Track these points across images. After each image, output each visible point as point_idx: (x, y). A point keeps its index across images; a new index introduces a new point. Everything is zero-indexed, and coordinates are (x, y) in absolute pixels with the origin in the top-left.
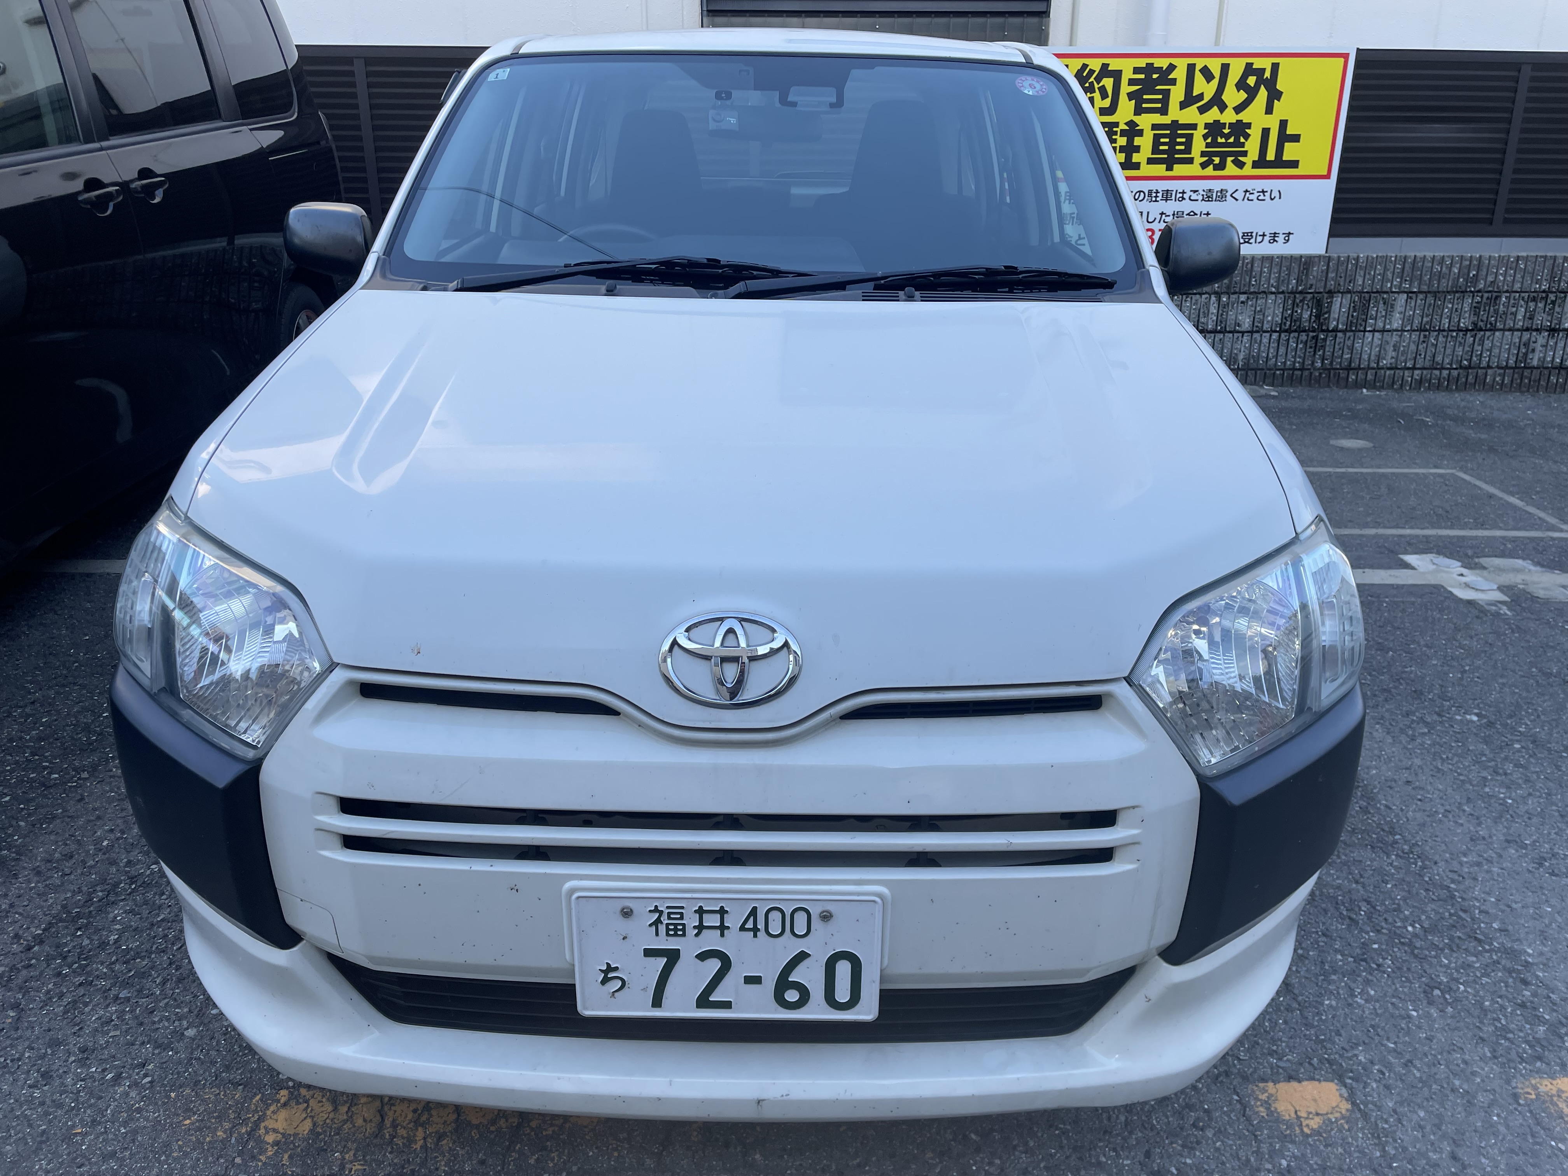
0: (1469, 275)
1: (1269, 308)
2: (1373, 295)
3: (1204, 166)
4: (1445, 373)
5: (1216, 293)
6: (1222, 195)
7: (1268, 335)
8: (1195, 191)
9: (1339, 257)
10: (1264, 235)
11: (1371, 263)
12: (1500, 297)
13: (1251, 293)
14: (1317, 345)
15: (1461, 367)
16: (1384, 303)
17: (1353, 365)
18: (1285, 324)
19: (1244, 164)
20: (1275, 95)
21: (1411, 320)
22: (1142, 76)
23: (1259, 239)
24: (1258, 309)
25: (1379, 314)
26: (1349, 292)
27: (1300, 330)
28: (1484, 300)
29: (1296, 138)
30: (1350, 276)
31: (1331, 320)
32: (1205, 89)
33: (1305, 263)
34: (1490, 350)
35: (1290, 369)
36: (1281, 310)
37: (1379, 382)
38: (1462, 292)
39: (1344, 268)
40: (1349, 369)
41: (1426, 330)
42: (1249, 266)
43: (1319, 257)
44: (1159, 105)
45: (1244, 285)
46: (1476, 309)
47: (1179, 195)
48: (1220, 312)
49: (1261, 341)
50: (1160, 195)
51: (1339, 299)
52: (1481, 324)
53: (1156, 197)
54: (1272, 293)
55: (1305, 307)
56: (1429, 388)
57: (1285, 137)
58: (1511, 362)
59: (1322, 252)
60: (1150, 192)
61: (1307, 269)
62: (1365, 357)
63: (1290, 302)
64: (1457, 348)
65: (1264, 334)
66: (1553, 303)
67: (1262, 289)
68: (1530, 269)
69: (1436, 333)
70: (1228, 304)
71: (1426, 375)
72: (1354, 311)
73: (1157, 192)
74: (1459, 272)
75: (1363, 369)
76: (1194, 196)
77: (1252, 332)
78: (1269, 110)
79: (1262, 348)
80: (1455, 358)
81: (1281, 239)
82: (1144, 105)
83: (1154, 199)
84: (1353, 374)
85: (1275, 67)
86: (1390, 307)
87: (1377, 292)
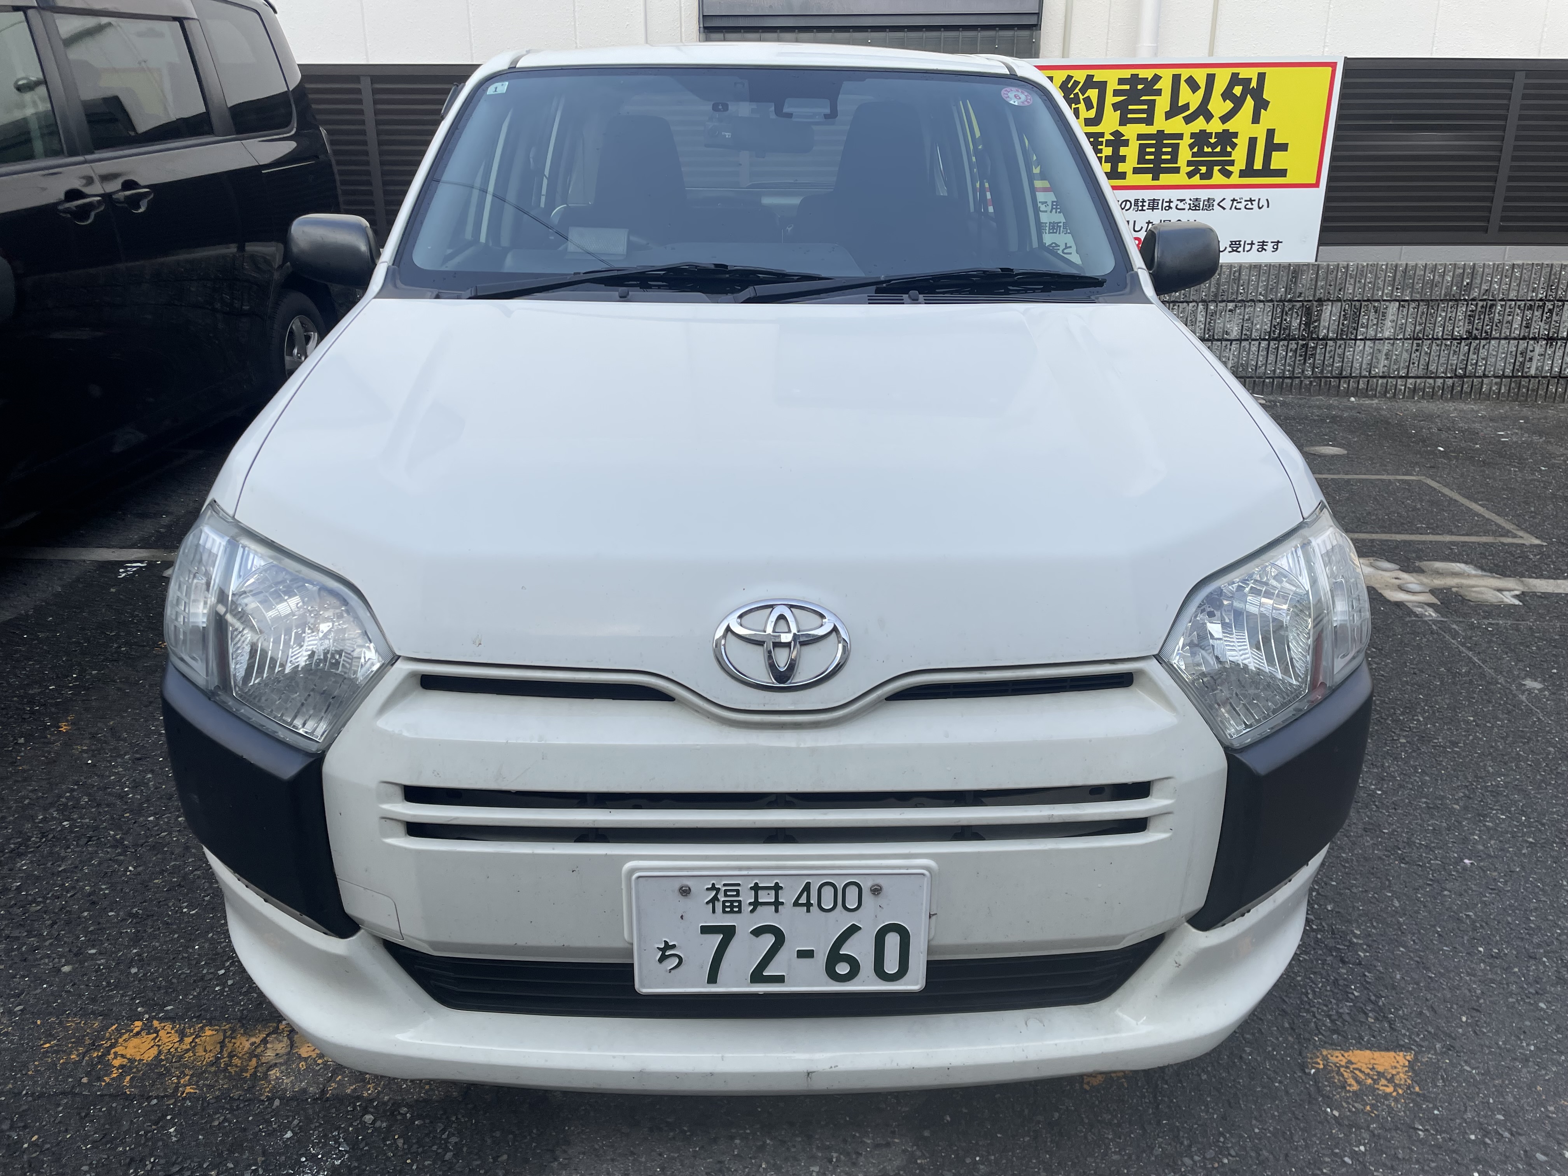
0: (1462, 282)
1: (1258, 316)
2: (1364, 303)
3: (1190, 175)
4: (1439, 382)
5: (1203, 301)
6: (1209, 204)
7: (1257, 343)
8: (1181, 201)
9: (1328, 265)
10: (1252, 244)
11: (1361, 271)
12: (1495, 305)
13: (1239, 301)
14: (1307, 354)
15: (1456, 376)
16: (1376, 312)
17: (1344, 373)
18: (1274, 331)
19: (1232, 173)
20: (1261, 104)
21: (1403, 328)
22: (1128, 87)
23: (1248, 247)
24: (1246, 317)
25: (1370, 323)
26: (1339, 300)
27: (1289, 338)
28: (1479, 309)
29: (1284, 147)
30: (1340, 284)
31: (1321, 328)
32: (1190, 98)
33: (1295, 271)
34: (1486, 359)
35: (1280, 377)
36: (1270, 318)
37: (1371, 390)
38: (1456, 300)
39: (1334, 275)
40: (1340, 377)
41: (1420, 339)
42: (1237, 274)
43: (1308, 265)
44: (1145, 116)
45: (1232, 293)
46: (1470, 318)
47: (1165, 204)
48: (1208, 320)
49: (1249, 349)
50: (1146, 204)
51: (1329, 308)
52: (1475, 332)
53: (1143, 206)
54: (1260, 301)
55: (1295, 315)
56: (1423, 397)
57: (1272, 147)
58: (1508, 372)
59: (1312, 260)
60: (1136, 201)
61: (1296, 278)
62: (1357, 365)
63: (1279, 310)
64: (1451, 357)
65: (1253, 342)
66: (1551, 311)
67: (1250, 297)
68: (1526, 277)
69: (1429, 342)
70: (1216, 312)
71: (1420, 384)
72: (1345, 319)
73: (1143, 201)
74: (1452, 281)
75: (1355, 377)
76: (1181, 205)
77: (1240, 340)
78: (1256, 119)
79: (1251, 357)
80: (1449, 367)
81: (1269, 247)
82: (1129, 116)
83: (1140, 208)
84: (1345, 382)
85: (1261, 77)
86: (1382, 315)
87: (1368, 300)
